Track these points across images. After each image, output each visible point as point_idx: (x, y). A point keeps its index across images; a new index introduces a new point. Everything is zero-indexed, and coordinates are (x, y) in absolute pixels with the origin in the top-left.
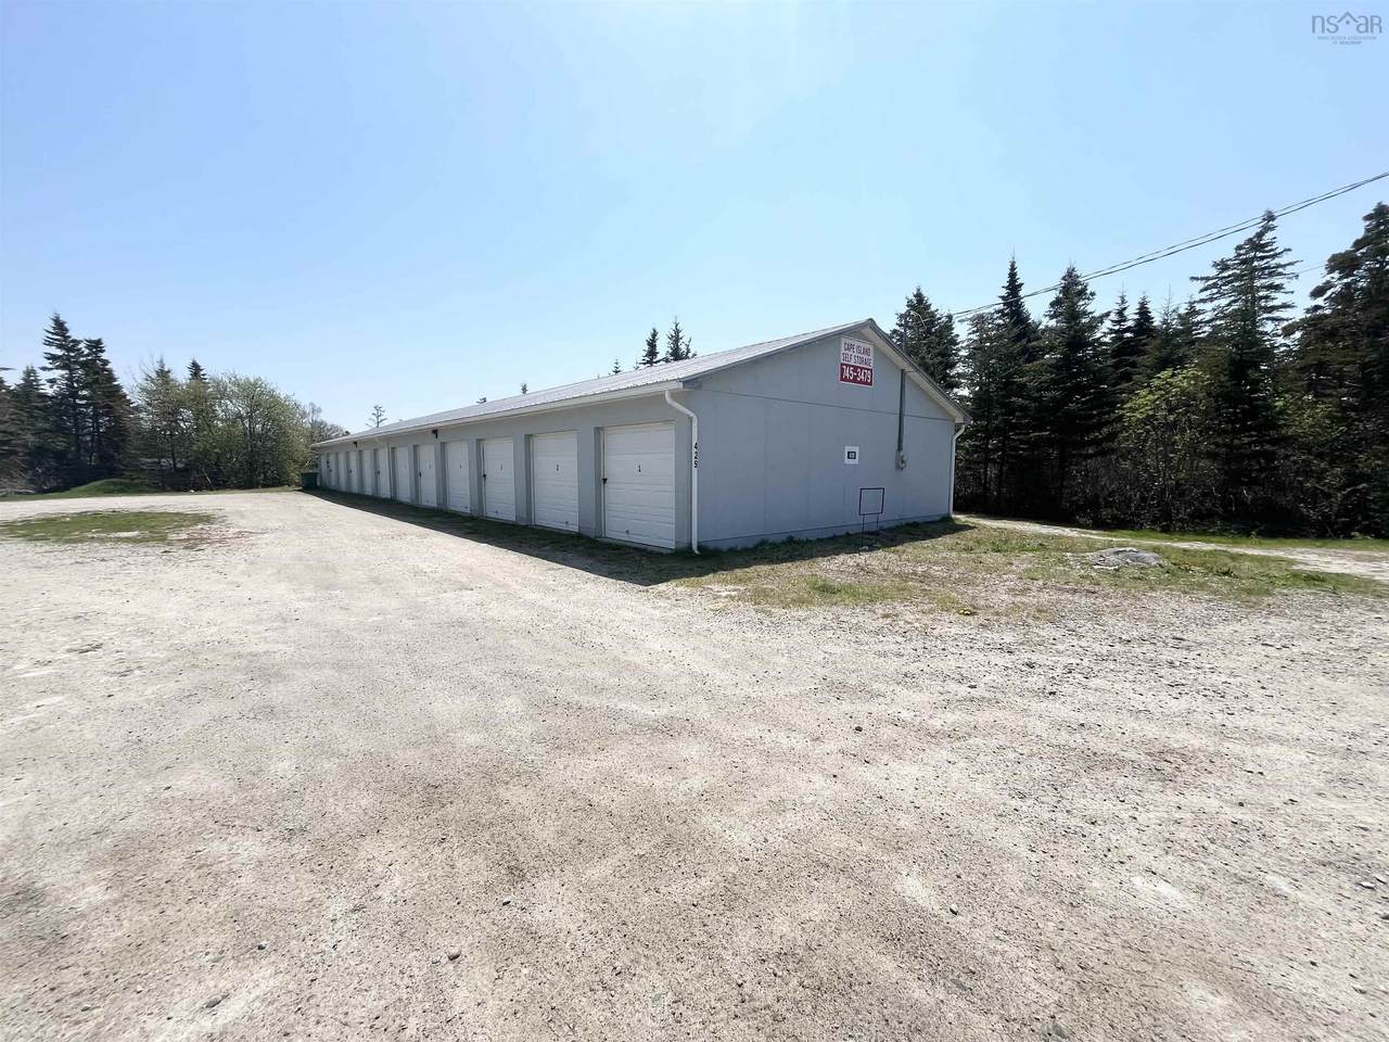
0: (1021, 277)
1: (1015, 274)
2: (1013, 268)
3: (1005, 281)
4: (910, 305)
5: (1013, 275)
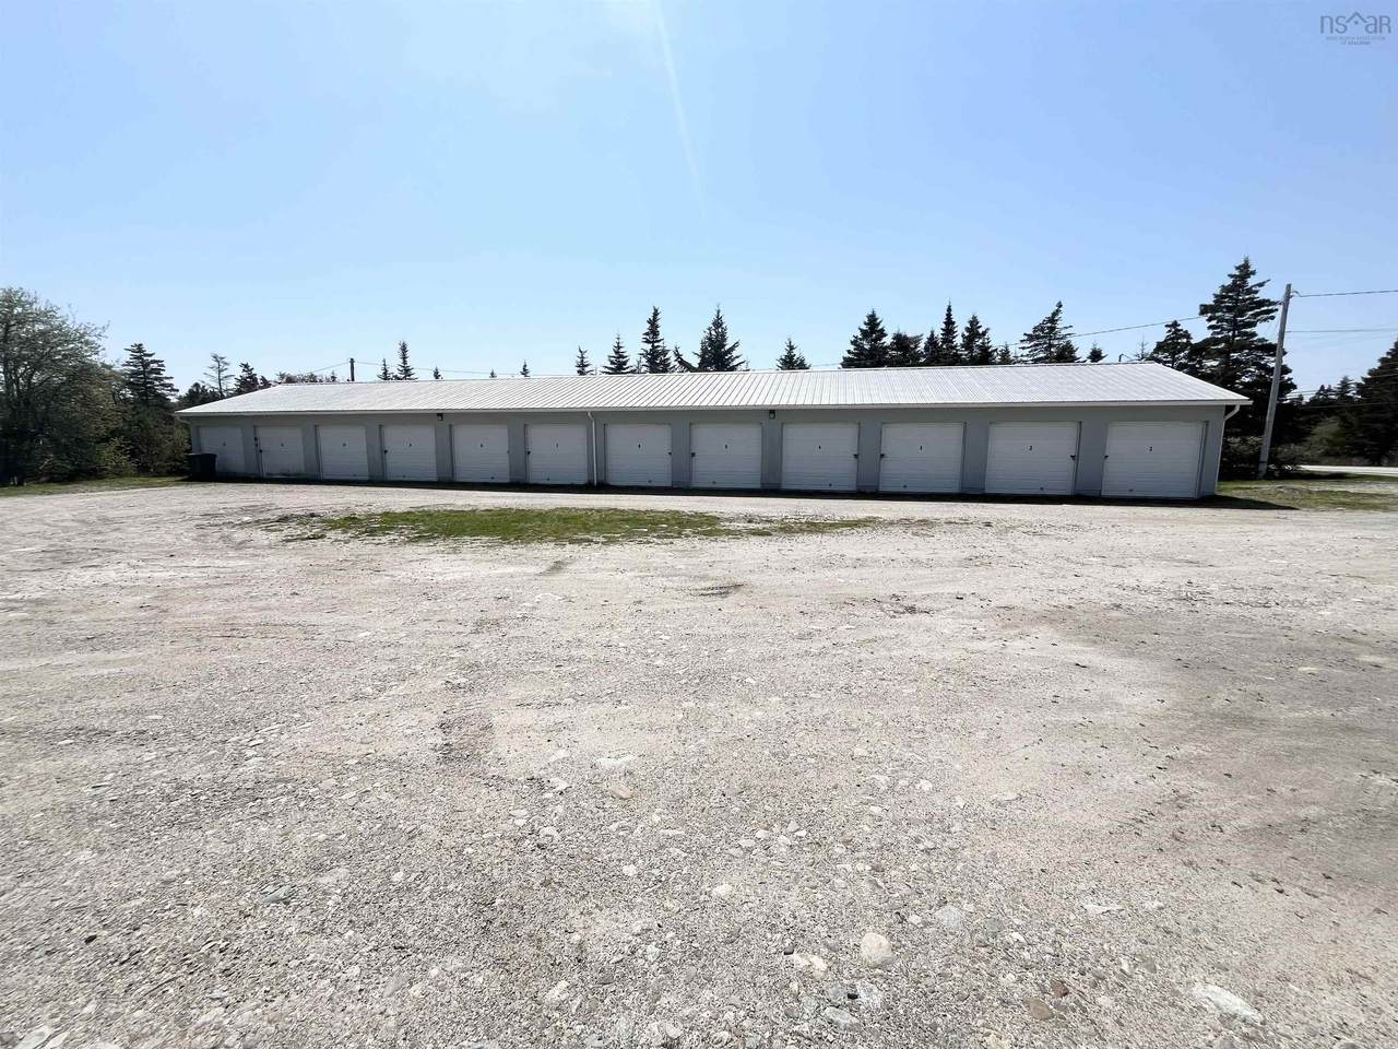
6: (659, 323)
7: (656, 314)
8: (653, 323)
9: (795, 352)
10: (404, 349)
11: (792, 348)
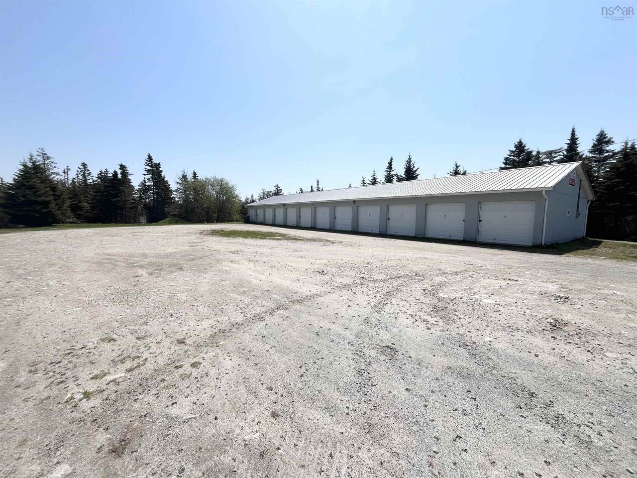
0: (577, 135)
1: (575, 134)
2: (573, 131)
3: (569, 136)
4: (516, 147)
5: (573, 134)
6: (393, 163)
7: (392, 159)
8: (390, 164)
9: (459, 168)
10: (318, 182)
11: (457, 167)
